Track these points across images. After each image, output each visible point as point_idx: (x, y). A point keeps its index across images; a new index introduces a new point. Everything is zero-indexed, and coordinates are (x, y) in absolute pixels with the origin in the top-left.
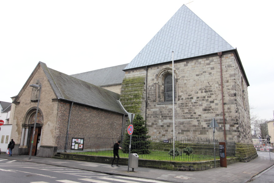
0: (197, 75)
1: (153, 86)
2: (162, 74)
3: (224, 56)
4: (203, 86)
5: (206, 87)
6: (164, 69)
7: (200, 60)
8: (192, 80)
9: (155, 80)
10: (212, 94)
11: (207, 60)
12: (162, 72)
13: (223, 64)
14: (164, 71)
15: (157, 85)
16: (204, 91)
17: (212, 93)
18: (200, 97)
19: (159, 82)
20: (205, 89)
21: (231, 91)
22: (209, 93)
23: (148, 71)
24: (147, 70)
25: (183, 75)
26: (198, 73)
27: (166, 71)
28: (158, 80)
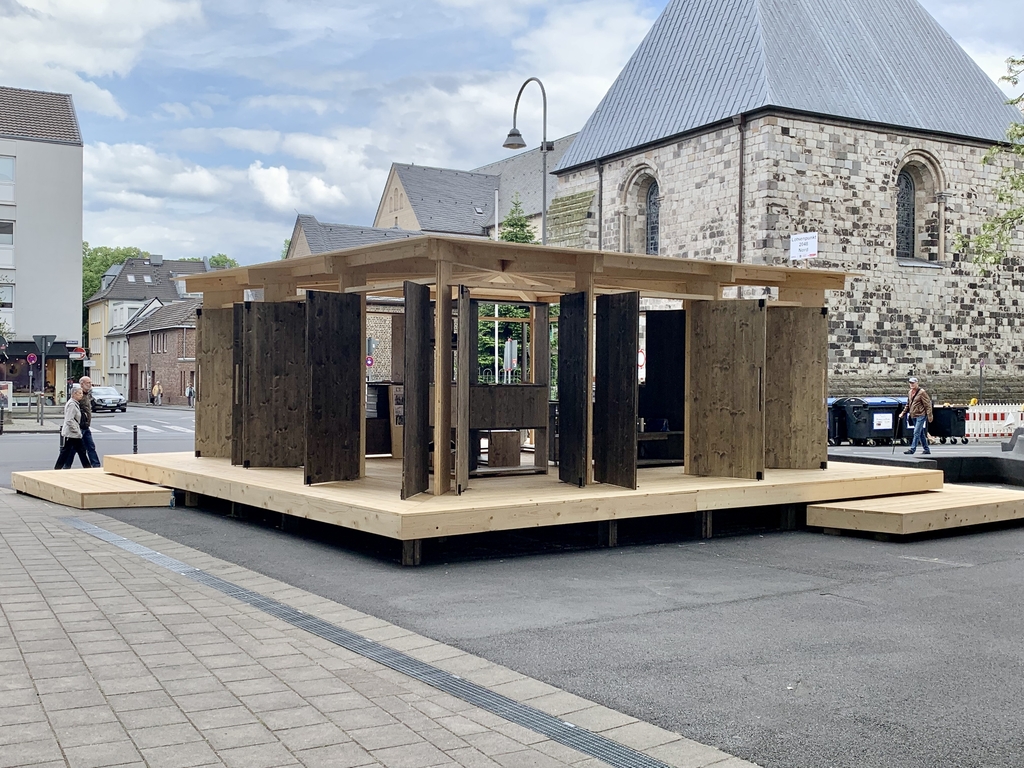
0: (698, 186)
1: (613, 220)
2: (634, 181)
3: (752, 124)
4: (707, 220)
5: (712, 222)
6: (637, 166)
7: (705, 138)
8: (687, 202)
9: (618, 200)
10: (723, 243)
11: (719, 137)
12: (633, 176)
13: (747, 151)
14: (638, 171)
15: (622, 215)
16: (708, 233)
17: (722, 238)
18: (700, 251)
19: (626, 208)
20: (711, 228)
21: (757, 231)
22: (717, 239)
23: (604, 174)
24: (601, 172)
25: (672, 185)
26: (698, 180)
27: (642, 172)
28: (625, 201)
